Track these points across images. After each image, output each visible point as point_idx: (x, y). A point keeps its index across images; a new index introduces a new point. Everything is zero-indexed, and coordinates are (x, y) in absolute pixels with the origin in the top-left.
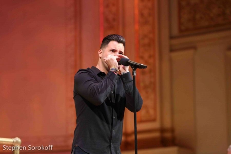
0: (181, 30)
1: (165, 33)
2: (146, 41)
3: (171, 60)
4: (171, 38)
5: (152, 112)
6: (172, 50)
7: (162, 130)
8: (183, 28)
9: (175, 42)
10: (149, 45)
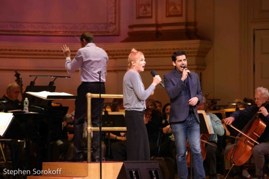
7: (187, 24)
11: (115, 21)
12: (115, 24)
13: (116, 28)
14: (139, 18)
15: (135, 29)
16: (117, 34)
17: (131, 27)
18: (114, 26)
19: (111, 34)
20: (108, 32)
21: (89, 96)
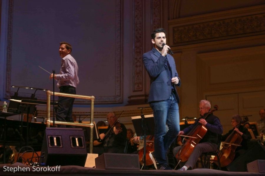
11: (120, 94)
12: (120, 96)
13: (120, 99)
14: (134, 91)
15: (132, 99)
16: (121, 102)
17: (129, 97)
18: (119, 98)
19: (117, 102)
20: (116, 101)
21: (49, 93)
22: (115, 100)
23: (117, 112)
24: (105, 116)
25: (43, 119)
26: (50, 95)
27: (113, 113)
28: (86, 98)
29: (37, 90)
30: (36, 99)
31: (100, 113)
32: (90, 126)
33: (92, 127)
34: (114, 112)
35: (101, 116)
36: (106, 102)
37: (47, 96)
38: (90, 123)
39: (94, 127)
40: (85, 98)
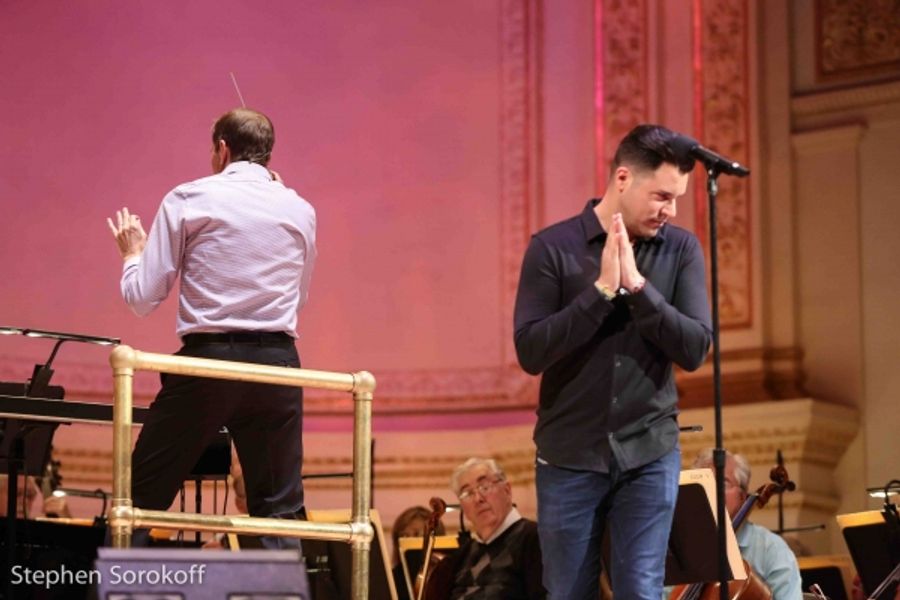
0: (821, 73)
1: (779, 83)
2: (725, 102)
3: (794, 156)
4: (795, 94)
5: (739, 301)
6: (795, 130)
7: (769, 353)
8: (828, 66)
9: (804, 105)
10: (733, 115)
13: (530, 382)
16: (533, 402)
19: (513, 402)
20: (504, 397)
21: (123, 360)
22: (500, 391)
23: (510, 456)
24: (446, 480)
25: (100, 502)
26: (129, 371)
27: (492, 462)
28: (329, 385)
29: (62, 341)
30: (60, 392)
31: (420, 460)
32: (354, 538)
33: (363, 543)
34: (497, 458)
35: (422, 480)
36: (451, 399)
37: (115, 376)
38: (349, 518)
39: (375, 543)
40: (322, 385)
